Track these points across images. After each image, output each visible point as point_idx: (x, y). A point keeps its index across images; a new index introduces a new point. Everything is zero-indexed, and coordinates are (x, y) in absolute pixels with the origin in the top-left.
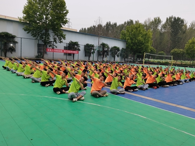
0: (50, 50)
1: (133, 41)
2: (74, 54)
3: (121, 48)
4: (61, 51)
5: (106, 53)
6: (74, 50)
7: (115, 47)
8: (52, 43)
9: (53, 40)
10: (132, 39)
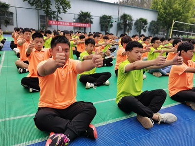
0: (54, 23)
1: (167, 11)
2: (85, 28)
3: (149, 21)
4: (68, 24)
5: (128, 27)
6: (85, 23)
7: (141, 19)
8: (56, 14)
9: (57, 10)
10: (165, 8)
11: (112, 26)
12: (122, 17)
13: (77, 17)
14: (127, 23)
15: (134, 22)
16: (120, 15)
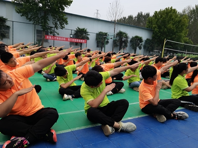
0: (50, 38)
3: (144, 39)
4: (64, 39)
6: (81, 39)
8: (53, 29)
9: (54, 26)
10: (159, 27)
11: (107, 42)
12: (117, 34)
13: (73, 32)
14: (123, 40)
15: (129, 40)
16: (116, 33)
